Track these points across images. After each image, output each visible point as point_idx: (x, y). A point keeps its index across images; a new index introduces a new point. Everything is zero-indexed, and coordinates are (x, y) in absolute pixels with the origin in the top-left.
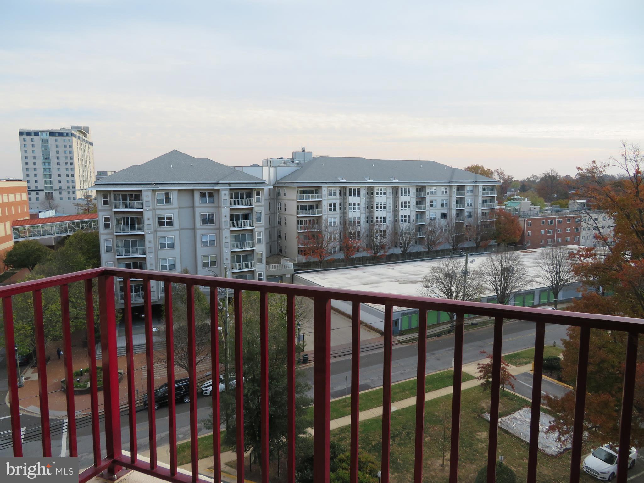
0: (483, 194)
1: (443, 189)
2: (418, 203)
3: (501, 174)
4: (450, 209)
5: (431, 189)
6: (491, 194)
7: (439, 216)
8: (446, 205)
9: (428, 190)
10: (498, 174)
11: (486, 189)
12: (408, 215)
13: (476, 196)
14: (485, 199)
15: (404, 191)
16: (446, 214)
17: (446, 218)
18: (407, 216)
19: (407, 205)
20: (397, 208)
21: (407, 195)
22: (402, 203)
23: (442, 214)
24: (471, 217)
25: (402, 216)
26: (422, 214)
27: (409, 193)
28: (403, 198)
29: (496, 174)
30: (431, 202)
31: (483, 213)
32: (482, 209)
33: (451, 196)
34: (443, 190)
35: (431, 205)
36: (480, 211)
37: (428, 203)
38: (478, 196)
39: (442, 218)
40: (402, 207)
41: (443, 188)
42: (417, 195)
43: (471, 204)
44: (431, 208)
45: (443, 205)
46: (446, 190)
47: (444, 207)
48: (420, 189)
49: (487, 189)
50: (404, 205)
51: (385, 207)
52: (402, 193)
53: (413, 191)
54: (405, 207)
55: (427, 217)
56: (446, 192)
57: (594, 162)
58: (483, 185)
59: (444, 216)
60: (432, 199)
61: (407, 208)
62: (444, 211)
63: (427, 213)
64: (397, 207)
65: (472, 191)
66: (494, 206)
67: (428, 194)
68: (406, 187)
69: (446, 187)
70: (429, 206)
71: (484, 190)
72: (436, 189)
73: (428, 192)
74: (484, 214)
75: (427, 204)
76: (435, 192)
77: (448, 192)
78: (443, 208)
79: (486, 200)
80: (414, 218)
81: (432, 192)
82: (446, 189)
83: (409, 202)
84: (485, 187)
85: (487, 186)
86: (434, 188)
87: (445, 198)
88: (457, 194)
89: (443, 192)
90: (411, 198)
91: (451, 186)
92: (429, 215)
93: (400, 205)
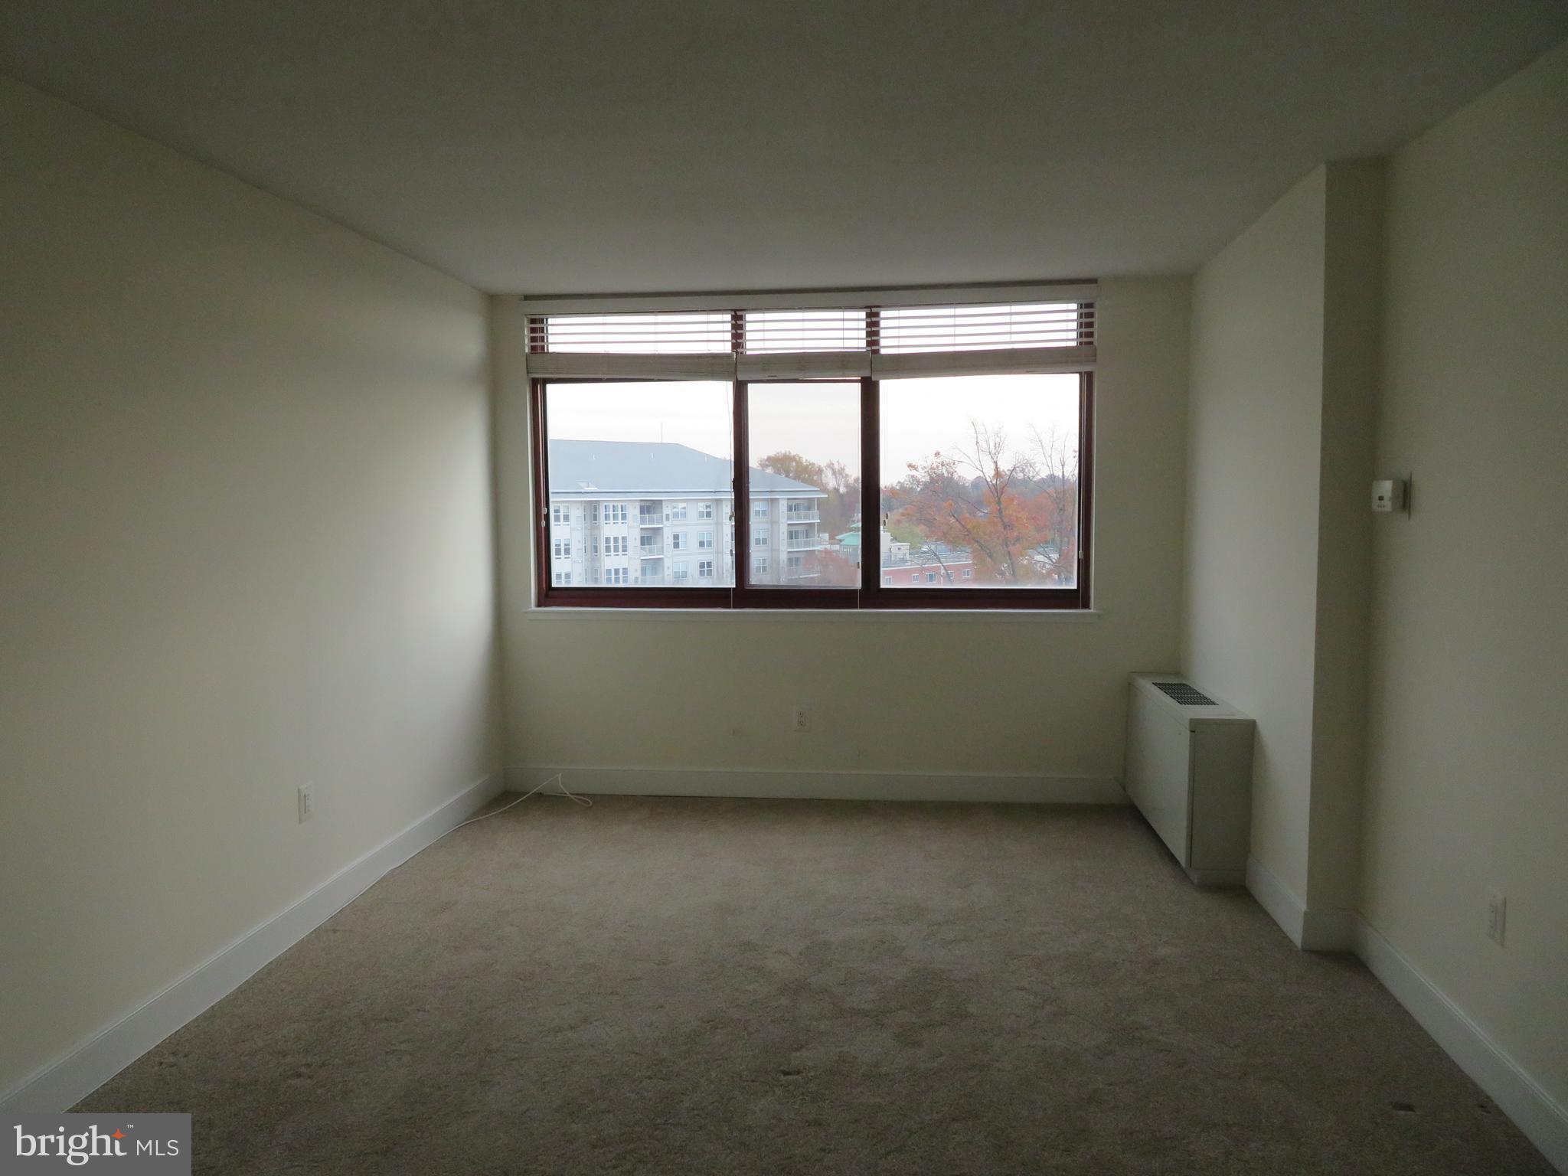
0: (789, 518)
1: (701, 507)
2: (646, 541)
3: (841, 474)
4: (719, 552)
5: (674, 508)
6: (807, 518)
7: (694, 568)
8: (710, 544)
9: (667, 510)
10: (834, 473)
11: (795, 506)
12: (623, 569)
13: (774, 522)
14: (794, 529)
15: (611, 513)
16: (709, 564)
17: (710, 573)
18: (621, 571)
19: (620, 544)
20: (596, 552)
21: (620, 521)
22: (607, 540)
23: (702, 565)
24: (764, 569)
25: (609, 572)
26: (655, 565)
27: (624, 517)
28: (610, 530)
29: (829, 473)
30: (676, 537)
31: (790, 560)
32: (789, 552)
33: (719, 524)
34: (701, 509)
35: (676, 545)
36: (784, 557)
37: (668, 540)
38: (778, 522)
39: (702, 573)
40: (608, 549)
41: (701, 504)
42: (643, 521)
43: (765, 541)
44: (677, 551)
45: (702, 544)
46: (708, 510)
47: (706, 549)
48: (649, 508)
49: (797, 508)
50: (612, 545)
51: (567, 551)
52: (607, 517)
53: (634, 512)
54: (616, 549)
55: (667, 572)
56: (709, 514)
57: (937, 454)
58: (789, 499)
59: (706, 568)
60: (677, 530)
61: (620, 553)
62: (705, 559)
63: (667, 563)
64: (596, 549)
65: (764, 512)
66: (813, 546)
67: (667, 519)
68: (615, 504)
69: (708, 504)
70: (672, 545)
71: (790, 509)
72: (684, 508)
73: (667, 515)
74: (793, 561)
75: (666, 541)
76: (684, 515)
77: (714, 514)
78: (702, 550)
79: (796, 532)
80: (639, 572)
81: (676, 515)
82: (707, 507)
83: (624, 539)
84: (794, 503)
85: (797, 502)
86: (681, 505)
87: (706, 527)
89: (701, 515)
90: (629, 528)
91: (718, 501)
92: (671, 568)
93: (602, 546)
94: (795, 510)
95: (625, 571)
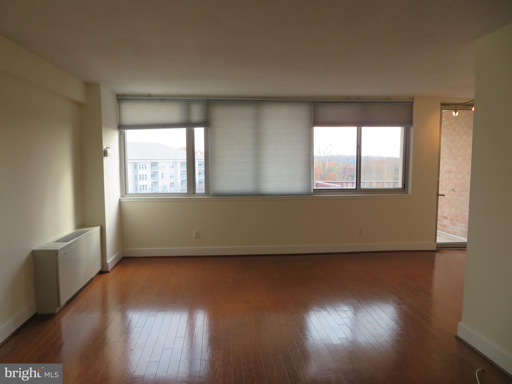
0: (199, 168)
1: (171, 164)
2: (153, 176)
4: (177, 179)
5: (162, 165)
7: (168, 185)
8: (173, 176)
9: (159, 165)
11: (200, 164)
12: (146, 185)
14: (200, 171)
15: (141, 166)
16: (173, 183)
17: (173, 186)
18: (145, 186)
19: (144, 177)
20: (136, 179)
21: (144, 169)
22: (140, 175)
23: (171, 184)
25: (141, 186)
26: (156, 184)
27: (146, 167)
28: (141, 172)
30: (162, 174)
31: (199, 182)
32: (199, 179)
33: (176, 170)
34: (171, 165)
35: (163, 177)
37: (160, 176)
39: (171, 186)
40: (140, 179)
41: (170, 163)
42: (152, 169)
44: (163, 179)
45: (171, 177)
46: (173, 165)
48: (154, 165)
50: (142, 177)
52: (140, 168)
53: (149, 166)
54: (143, 179)
55: (160, 186)
56: (173, 167)
58: (199, 162)
59: (172, 184)
60: (163, 172)
61: (145, 180)
62: (172, 181)
63: (160, 183)
67: (160, 168)
68: (143, 163)
69: (173, 163)
70: (161, 177)
76: (165, 167)
77: (175, 167)
78: (171, 179)
79: (201, 172)
80: (151, 187)
81: (162, 167)
83: (146, 175)
84: (200, 163)
85: (201, 163)
86: (164, 164)
87: (172, 171)
88: (181, 168)
89: (171, 167)
90: (147, 172)
91: (176, 162)
92: (161, 185)
93: (139, 177)
94: (200, 165)
95: (146, 186)
